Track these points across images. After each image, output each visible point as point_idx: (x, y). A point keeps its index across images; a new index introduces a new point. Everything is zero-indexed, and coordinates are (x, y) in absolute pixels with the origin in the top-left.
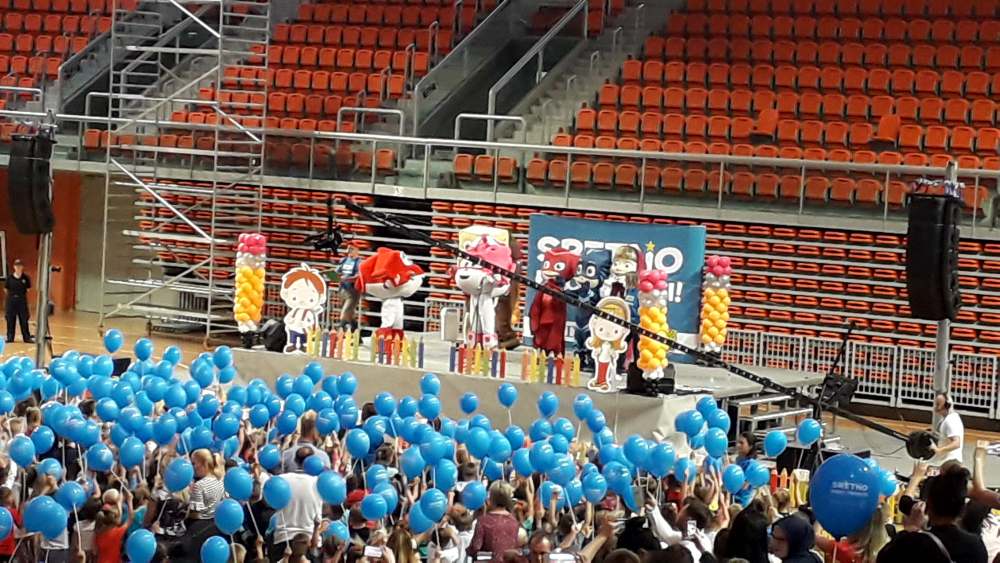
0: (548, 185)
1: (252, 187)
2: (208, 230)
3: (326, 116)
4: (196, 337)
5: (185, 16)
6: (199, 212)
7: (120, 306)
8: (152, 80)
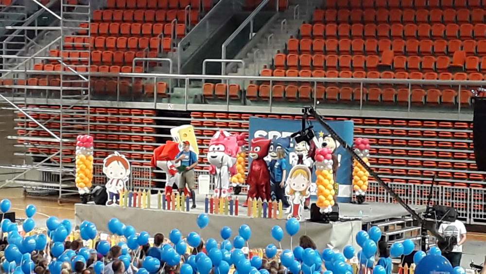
0: (259, 99)
1: (84, 108)
2: (58, 134)
3: (125, 63)
4: (54, 198)
5: (40, 8)
6: (52, 123)
7: (7, 181)
8: (21, 46)
